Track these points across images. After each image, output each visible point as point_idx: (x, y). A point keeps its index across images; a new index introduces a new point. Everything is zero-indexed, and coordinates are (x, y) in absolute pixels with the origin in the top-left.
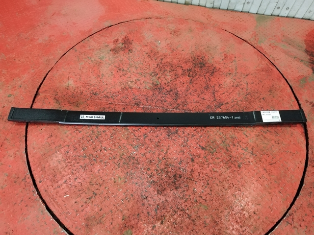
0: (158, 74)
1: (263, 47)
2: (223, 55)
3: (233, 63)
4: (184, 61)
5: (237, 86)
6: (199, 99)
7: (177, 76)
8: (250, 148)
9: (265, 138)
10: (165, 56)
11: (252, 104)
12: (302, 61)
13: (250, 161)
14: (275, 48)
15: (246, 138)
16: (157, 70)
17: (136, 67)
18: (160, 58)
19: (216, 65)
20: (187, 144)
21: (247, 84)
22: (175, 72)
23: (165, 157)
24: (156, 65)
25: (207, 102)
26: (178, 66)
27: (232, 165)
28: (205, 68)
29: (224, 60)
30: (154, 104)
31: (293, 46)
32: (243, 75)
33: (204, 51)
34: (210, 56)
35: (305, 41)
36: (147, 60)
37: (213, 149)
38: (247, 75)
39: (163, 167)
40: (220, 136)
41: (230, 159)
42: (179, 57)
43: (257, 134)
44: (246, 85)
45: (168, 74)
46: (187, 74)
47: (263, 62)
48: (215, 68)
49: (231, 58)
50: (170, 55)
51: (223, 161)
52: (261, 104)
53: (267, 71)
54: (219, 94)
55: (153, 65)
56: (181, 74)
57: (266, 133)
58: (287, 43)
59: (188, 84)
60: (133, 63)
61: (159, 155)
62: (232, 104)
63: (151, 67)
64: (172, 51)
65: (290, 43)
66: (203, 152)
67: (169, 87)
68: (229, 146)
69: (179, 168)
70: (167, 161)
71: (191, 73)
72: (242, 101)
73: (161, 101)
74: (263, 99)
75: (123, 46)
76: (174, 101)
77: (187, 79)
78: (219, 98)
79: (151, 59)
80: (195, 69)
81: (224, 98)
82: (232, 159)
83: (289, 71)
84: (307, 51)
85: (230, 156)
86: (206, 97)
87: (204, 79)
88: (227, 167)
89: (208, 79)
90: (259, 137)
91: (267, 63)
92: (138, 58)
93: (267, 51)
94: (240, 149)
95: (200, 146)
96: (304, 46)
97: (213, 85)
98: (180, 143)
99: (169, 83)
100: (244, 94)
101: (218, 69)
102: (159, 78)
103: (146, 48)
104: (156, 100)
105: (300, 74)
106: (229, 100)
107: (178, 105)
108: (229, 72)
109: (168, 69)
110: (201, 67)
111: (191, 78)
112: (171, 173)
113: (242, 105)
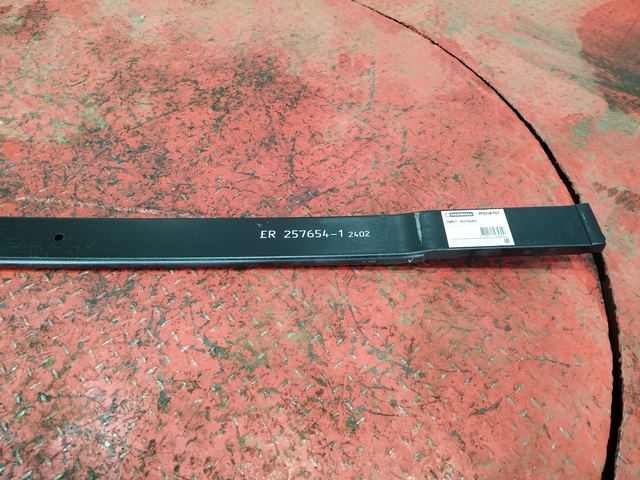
0: (108, 100)
1: (461, 42)
2: (336, 55)
3: (366, 78)
4: (207, 66)
5: (370, 140)
6: (236, 177)
7: (173, 107)
8: (399, 348)
9: (458, 307)
10: (149, 51)
11: (418, 192)
12: (573, 77)
13: (398, 398)
14: (493, 45)
15: (389, 310)
16: (109, 89)
17: (40, 79)
18: (131, 56)
19: (309, 79)
20: (156, 334)
21: (405, 133)
22: (168, 94)
23: (52, 392)
24: (108, 75)
25: (264, 185)
26: (184, 80)
27: (325, 421)
28: (273, 87)
29: (338, 69)
30: (70, 191)
31: (547, 42)
32: (392, 107)
33: (279, 44)
34: (294, 57)
35: (579, 31)
36: (86, 60)
37: (255, 353)
38: (405, 110)
39: (29, 436)
40: (292, 303)
41: (320, 393)
42: (196, 55)
43: (431, 292)
44: (400, 139)
45: (143, 100)
46: (210, 102)
47: (458, 78)
48: (305, 87)
49: (359, 64)
50: (164, 50)
51: (285, 404)
52: (447, 193)
53: (469, 100)
54: (307, 163)
55: (102, 73)
56: (188, 101)
57: (464, 288)
58: (528, 34)
59: (206, 131)
60: (33, 66)
61: (29, 380)
62: (350, 194)
63: (90, 80)
64: (176, 41)
65: (536, 33)
66: (216, 365)
67: (139, 138)
68: (322, 341)
69: (99, 439)
70: (54, 407)
71: (223, 100)
72: (383, 184)
73: (99, 181)
74: (456, 177)
75: (20, 22)
76: (145, 181)
77: (205, 117)
78: (305, 175)
79: (100, 59)
80: (240, 89)
81: (323, 175)
82: (327, 392)
83: (536, 102)
84: (585, 55)
85: (320, 381)
86: (261, 170)
87: (264, 117)
88: (302, 428)
89: (276, 117)
90: (436, 305)
91: (469, 79)
92: (55, 54)
93: (470, 52)
94: (362, 350)
95: (205, 339)
96: (579, 44)
97: (289, 136)
98: (129, 332)
99: (140, 125)
100: (392, 163)
101: (313, 90)
102: (109, 110)
103: (94, 30)
104: (79, 177)
105: (571, 111)
106: (341, 181)
107: (159, 195)
108: (350, 101)
109: (149, 87)
110: (260, 84)
111: (222, 113)
112: (57, 461)
113: (384, 197)
